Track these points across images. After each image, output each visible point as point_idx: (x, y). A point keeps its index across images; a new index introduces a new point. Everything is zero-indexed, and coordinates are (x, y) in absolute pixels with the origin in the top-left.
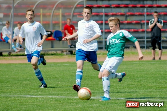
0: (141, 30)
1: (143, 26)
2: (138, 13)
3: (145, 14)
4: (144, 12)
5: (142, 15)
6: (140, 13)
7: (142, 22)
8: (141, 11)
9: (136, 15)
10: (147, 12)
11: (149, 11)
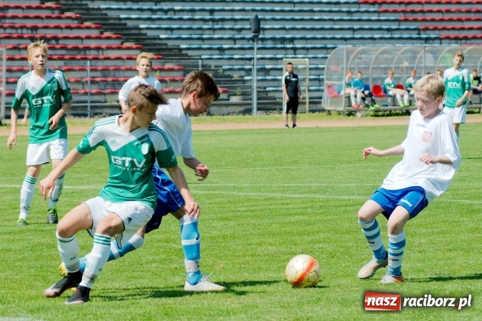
0: (83, 91)
1: (85, 86)
2: (77, 68)
3: (88, 69)
4: (86, 66)
5: (83, 70)
6: (81, 67)
7: (84, 80)
8: (82, 64)
9: (75, 70)
10: (91, 66)
11: (93, 64)
